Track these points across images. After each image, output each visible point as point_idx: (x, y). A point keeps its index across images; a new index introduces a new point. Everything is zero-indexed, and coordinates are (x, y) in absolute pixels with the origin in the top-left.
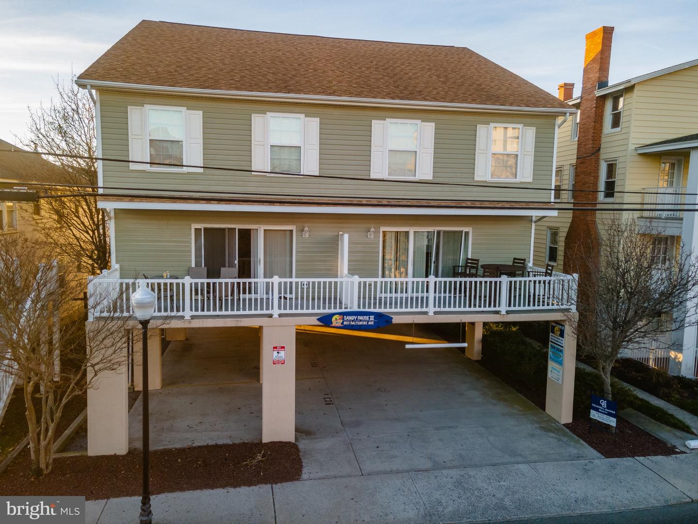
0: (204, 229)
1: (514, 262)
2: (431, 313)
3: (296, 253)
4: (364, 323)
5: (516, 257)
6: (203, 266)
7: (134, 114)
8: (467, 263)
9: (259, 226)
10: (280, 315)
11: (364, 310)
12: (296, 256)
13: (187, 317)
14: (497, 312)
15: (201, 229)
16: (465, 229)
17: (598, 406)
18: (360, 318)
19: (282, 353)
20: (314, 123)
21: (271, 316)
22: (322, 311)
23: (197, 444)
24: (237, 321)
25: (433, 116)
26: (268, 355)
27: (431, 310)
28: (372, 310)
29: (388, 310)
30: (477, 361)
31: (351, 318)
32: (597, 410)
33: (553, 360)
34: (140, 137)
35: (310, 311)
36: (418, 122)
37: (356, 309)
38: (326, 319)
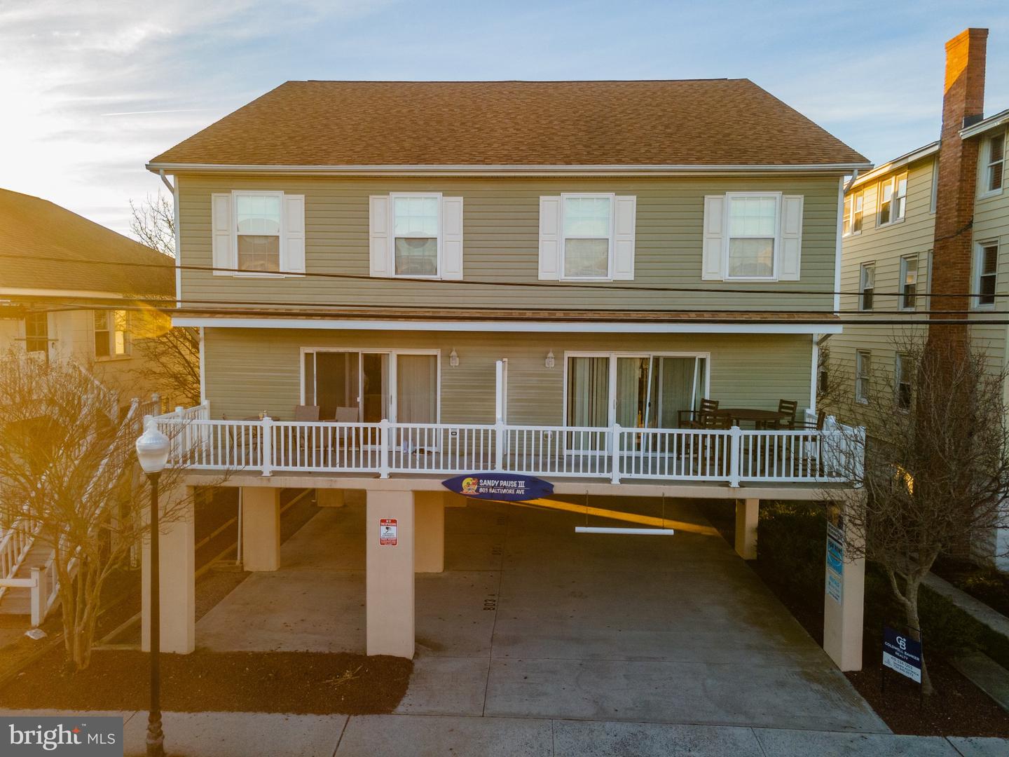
0: (317, 353)
1: (781, 407)
2: (616, 481)
3: (441, 389)
4: (510, 491)
5: (784, 399)
6: (315, 404)
7: (219, 202)
8: (703, 406)
9: (390, 349)
10: (392, 476)
11: (512, 472)
12: (441, 392)
13: (266, 473)
14: (727, 484)
15: (313, 354)
16: (699, 355)
17: (893, 647)
18: (504, 483)
19: (393, 530)
20: (456, 204)
21: (377, 476)
22: (450, 471)
23: (284, 649)
24: (331, 480)
25: (632, 186)
26: (375, 532)
27: (616, 476)
28: (524, 473)
29: (549, 473)
30: (748, 562)
31: (490, 483)
32: (892, 652)
33: (831, 565)
34: (226, 233)
35: (434, 471)
36: (611, 195)
37: (499, 469)
38: (454, 483)
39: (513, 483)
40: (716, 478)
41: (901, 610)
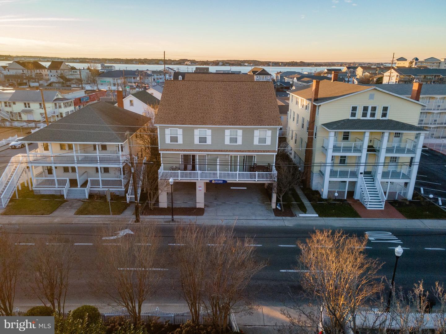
2: (237, 180)
10: (200, 180)
11: (220, 179)
13: (180, 179)
14: (255, 181)
18: (219, 181)
19: (201, 188)
21: (198, 180)
22: (210, 179)
26: (198, 188)
27: (237, 179)
28: (222, 179)
29: (226, 179)
31: (217, 181)
34: (168, 136)
35: (207, 179)
36: (237, 130)
37: (218, 179)
38: (211, 181)
39: (221, 181)
40: (254, 180)
41: (280, 200)
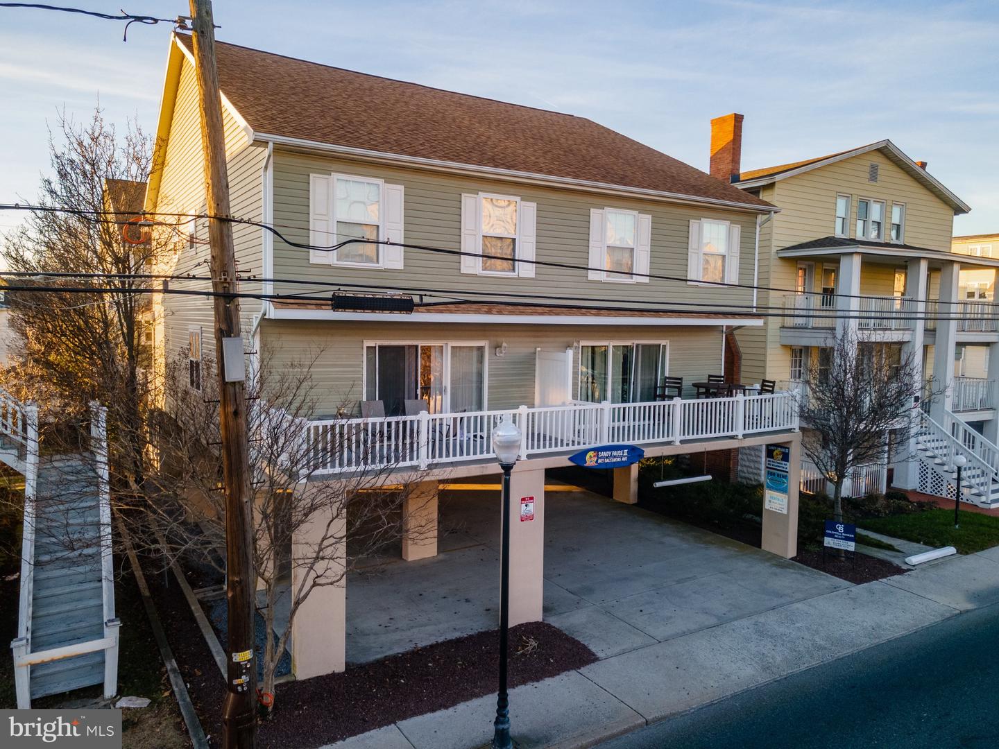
0: (380, 347)
1: (709, 380)
2: (679, 443)
3: (489, 377)
4: (619, 460)
5: (711, 374)
6: (377, 399)
7: (318, 184)
8: (666, 382)
9: (445, 342)
10: (529, 456)
11: (613, 444)
12: (489, 380)
13: (423, 467)
15: (375, 347)
16: (663, 342)
17: (833, 532)
18: (615, 453)
19: (531, 505)
20: (530, 209)
24: (483, 467)
25: (650, 207)
26: (517, 510)
27: (677, 437)
28: (626, 443)
29: (639, 442)
31: (605, 454)
32: (832, 536)
33: (770, 488)
34: (324, 218)
36: (636, 213)
37: (605, 443)
38: (578, 458)
39: (620, 453)
